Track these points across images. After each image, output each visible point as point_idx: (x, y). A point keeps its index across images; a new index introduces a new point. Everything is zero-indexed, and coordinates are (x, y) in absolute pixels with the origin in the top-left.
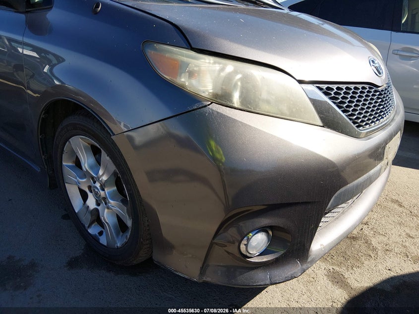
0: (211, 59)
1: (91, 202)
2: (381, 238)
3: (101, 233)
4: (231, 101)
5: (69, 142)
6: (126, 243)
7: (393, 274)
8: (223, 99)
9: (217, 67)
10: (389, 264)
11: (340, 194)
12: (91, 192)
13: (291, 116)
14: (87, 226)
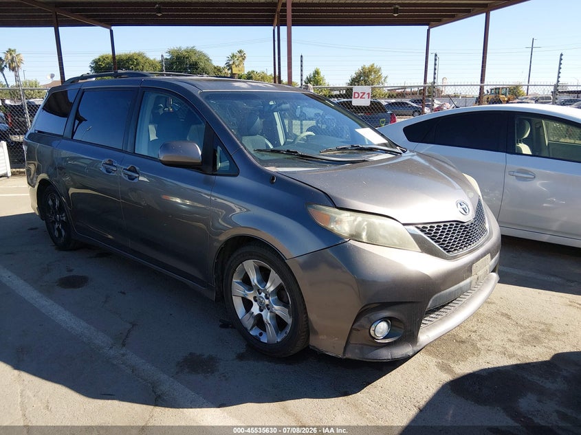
0: (348, 214)
1: (255, 309)
2: (486, 342)
3: (261, 334)
4: (361, 238)
5: (243, 265)
6: (286, 337)
7: (490, 366)
8: (356, 237)
9: (352, 218)
10: (488, 358)
11: (436, 298)
12: (256, 301)
13: (400, 246)
14: (249, 328)
